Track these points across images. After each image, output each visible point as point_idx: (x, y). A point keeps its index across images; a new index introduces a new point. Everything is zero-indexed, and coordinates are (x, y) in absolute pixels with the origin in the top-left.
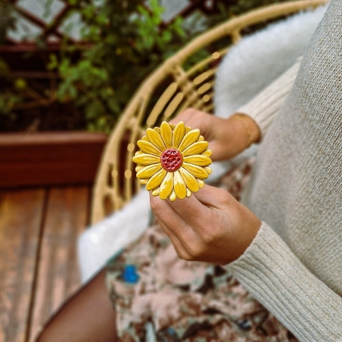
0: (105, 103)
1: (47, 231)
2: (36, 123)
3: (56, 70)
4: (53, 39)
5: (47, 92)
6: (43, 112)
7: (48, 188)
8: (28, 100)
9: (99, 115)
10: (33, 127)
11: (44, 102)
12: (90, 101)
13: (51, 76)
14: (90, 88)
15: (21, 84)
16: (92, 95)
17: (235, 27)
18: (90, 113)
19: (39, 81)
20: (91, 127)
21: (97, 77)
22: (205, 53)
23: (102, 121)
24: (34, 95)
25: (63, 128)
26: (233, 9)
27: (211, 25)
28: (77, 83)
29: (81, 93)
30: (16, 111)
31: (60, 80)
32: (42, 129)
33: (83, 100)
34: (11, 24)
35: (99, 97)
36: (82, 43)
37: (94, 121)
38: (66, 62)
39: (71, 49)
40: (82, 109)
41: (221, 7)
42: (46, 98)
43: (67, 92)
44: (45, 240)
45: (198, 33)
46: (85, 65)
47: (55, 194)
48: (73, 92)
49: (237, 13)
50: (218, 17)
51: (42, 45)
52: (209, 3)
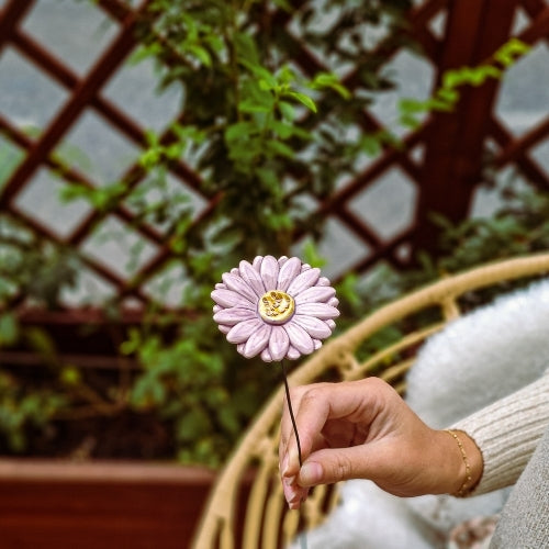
0: (212, 413)
2: (88, 445)
3: (133, 356)
4: (132, 304)
5: (114, 393)
6: (102, 425)
8: (79, 403)
9: (201, 434)
10: (82, 452)
11: (104, 409)
12: (187, 410)
13: (123, 364)
14: (189, 388)
15: (71, 376)
16: (191, 399)
17: (449, 292)
18: (185, 431)
19: (102, 372)
20: (185, 456)
21: (201, 368)
22: (395, 333)
23: (204, 447)
24: (90, 395)
25: (134, 454)
26: (444, 262)
27: (408, 288)
28: (168, 378)
29: (172, 395)
30: (59, 422)
31: (137, 372)
32: (96, 456)
33: (175, 407)
34: (70, 279)
35: (204, 404)
36: (182, 312)
37: (190, 445)
38: (154, 342)
39: (163, 321)
40: (171, 423)
41: (425, 259)
42: (110, 401)
43: (149, 393)
45: (384, 301)
46: (186, 346)
48: (159, 393)
49: (452, 271)
50: (418, 276)
51: (113, 313)
52: (404, 253)
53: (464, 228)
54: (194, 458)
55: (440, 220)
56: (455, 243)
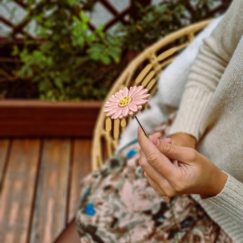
0: (52, 81)
1: (9, 169)
2: (5, 92)
3: (18, 57)
4: (19, 36)
5: (14, 72)
7: (12, 139)
9: (49, 89)
10: (2, 96)
11: (10, 78)
12: (42, 79)
13: (16, 60)
14: (43, 71)
16: (44, 75)
18: (42, 87)
19: (8, 64)
20: (42, 97)
23: (50, 93)
25: (23, 96)
26: (139, 22)
28: (33, 66)
29: (36, 74)
31: (22, 64)
33: (37, 78)
35: (49, 77)
37: (44, 93)
39: (31, 42)
40: (36, 84)
41: (132, 21)
42: (12, 75)
43: (26, 73)
44: (7, 176)
47: (16, 144)
48: (30, 73)
51: (11, 40)
52: (127, 18)
53: (148, 8)
54: (46, 97)
55: (138, 5)
56: (144, 14)
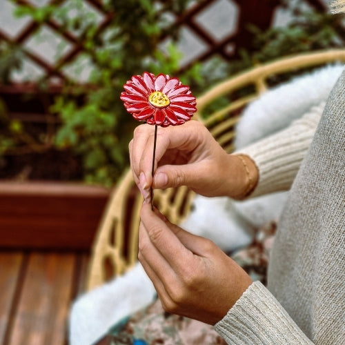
0: (107, 151)
1: (21, 308)
2: (26, 171)
3: (57, 114)
4: (55, 81)
6: (35, 158)
7: (27, 251)
8: (21, 144)
9: (100, 165)
10: (23, 176)
11: (36, 148)
12: (91, 149)
13: (49, 119)
14: (93, 134)
15: (16, 126)
16: (94, 142)
17: (260, 75)
18: (90, 162)
19: (35, 124)
20: (89, 179)
21: (101, 122)
22: (225, 101)
23: (102, 173)
24: (27, 138)
25: (56, 177)
26: (257, 56)
27: (233, 72)
28: (79, 128)
29: (82, 139)
30: (8, 157)
31: (58, 124)
32: (32, 178)
33: (83, 147)
35: (102, 145)
36: (89, 86)
37: (93, 172)
38: (71, 105)
39: (76, 91)
40: (80, 158)
41: (244, 53)
42: (40, 143)
43: (67, 139)
44: (18, 321)
45: (218, 81)
46: (92, 108)
47: (35, 260)
48: (73, 138)
49: (263, 61)
50: (239, 64)
51: (44, 86)
52: (230, 49)
53: (269, 33)
54: (95, 180)
55: (253, 29)
56: (263, 44)
